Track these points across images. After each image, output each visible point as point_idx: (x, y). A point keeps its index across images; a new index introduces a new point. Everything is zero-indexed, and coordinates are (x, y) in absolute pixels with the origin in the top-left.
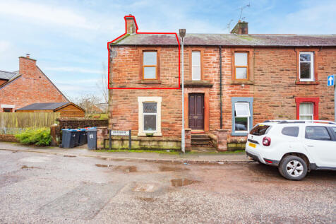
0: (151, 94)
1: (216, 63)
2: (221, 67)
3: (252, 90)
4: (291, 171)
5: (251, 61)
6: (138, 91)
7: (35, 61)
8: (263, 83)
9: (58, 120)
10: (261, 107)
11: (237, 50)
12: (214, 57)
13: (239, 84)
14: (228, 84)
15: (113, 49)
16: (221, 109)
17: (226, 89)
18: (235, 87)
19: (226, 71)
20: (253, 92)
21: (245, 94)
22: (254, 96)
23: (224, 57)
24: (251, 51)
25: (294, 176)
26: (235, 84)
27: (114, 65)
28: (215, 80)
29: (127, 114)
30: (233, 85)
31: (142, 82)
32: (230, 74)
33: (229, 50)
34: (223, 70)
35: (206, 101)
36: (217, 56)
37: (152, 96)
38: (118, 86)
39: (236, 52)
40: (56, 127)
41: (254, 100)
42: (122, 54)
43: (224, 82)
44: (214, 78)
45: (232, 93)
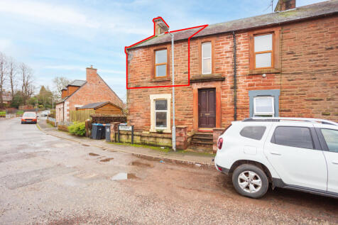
0: (161, 92)
1: (230, 52)
2: (235, 56)
3: (277, 80)
4: (245, 184)
5: (278, 43)
6: (150, 89)
7: (96, 70)
8: (295, 70)
9: (91, 116)
10: (292, 102)
11: (256, 32)
12: (227, 45)
13: (259, 74)
14: (244, 75)
15: (130, 53)
16: (235, 105)
17: (242, 81)
18: (254, 78)
19: (243, 60)
20: (279, 83)
21: (268, 86)
22: (281, 88)
23: (239, 43)
24: (277, 31)
25: (248, 191)
26: (254, 75)
27: (131, 66)
28: (228, 72)
29: (141, 112)
30: (251, 75)
31: (153, 81)
32: (248, 63)
33: (246, 34)
34: (238, 59)
35: (217, 96)
36: (231, 43)
37: (163, 93)
38: (134, 86)
39: (254, 35)
40: (88, 122)
41: (281, 93)
42: (137, 56)
43: (239, 73)
44: (226, 69)
45: (250, 85)
